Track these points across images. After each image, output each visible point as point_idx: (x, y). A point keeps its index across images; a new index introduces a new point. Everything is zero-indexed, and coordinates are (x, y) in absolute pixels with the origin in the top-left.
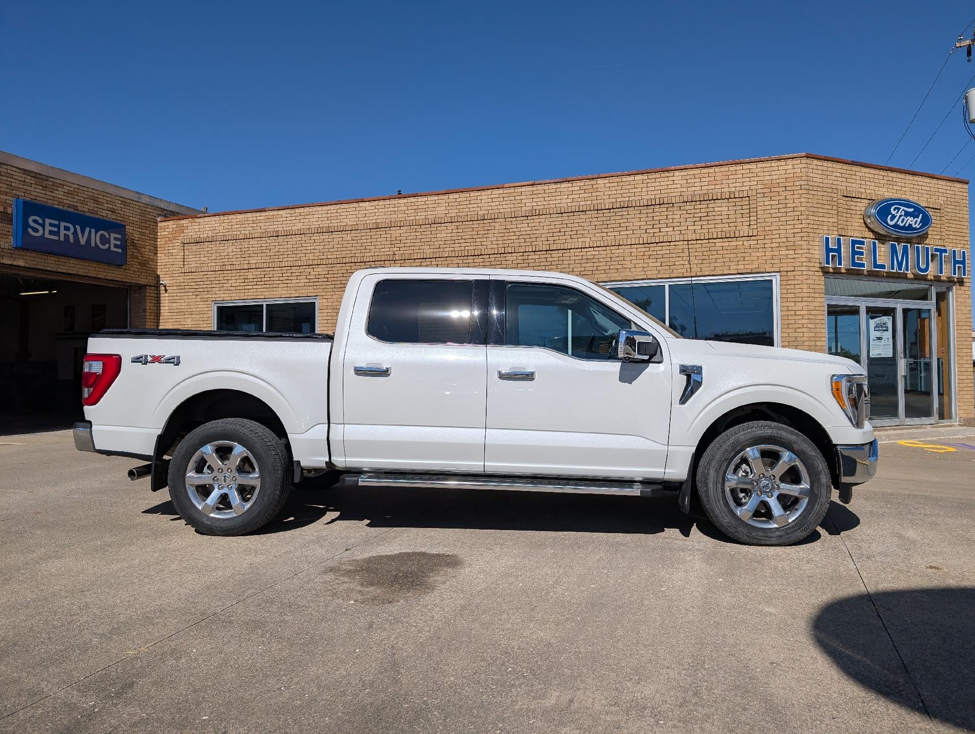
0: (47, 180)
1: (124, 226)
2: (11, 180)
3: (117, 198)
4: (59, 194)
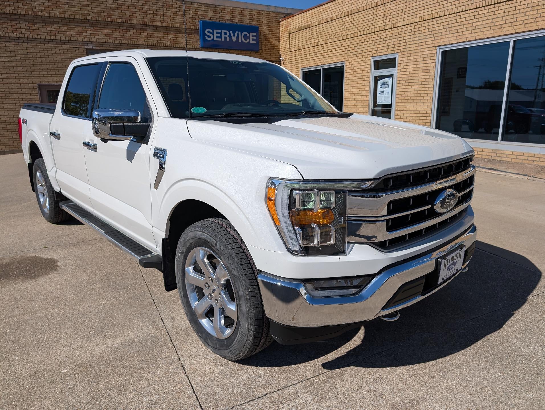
0: (216, 7)
1: (258, 28)
2: (197, 10)
3: (255, 11)
4: (223, 14)
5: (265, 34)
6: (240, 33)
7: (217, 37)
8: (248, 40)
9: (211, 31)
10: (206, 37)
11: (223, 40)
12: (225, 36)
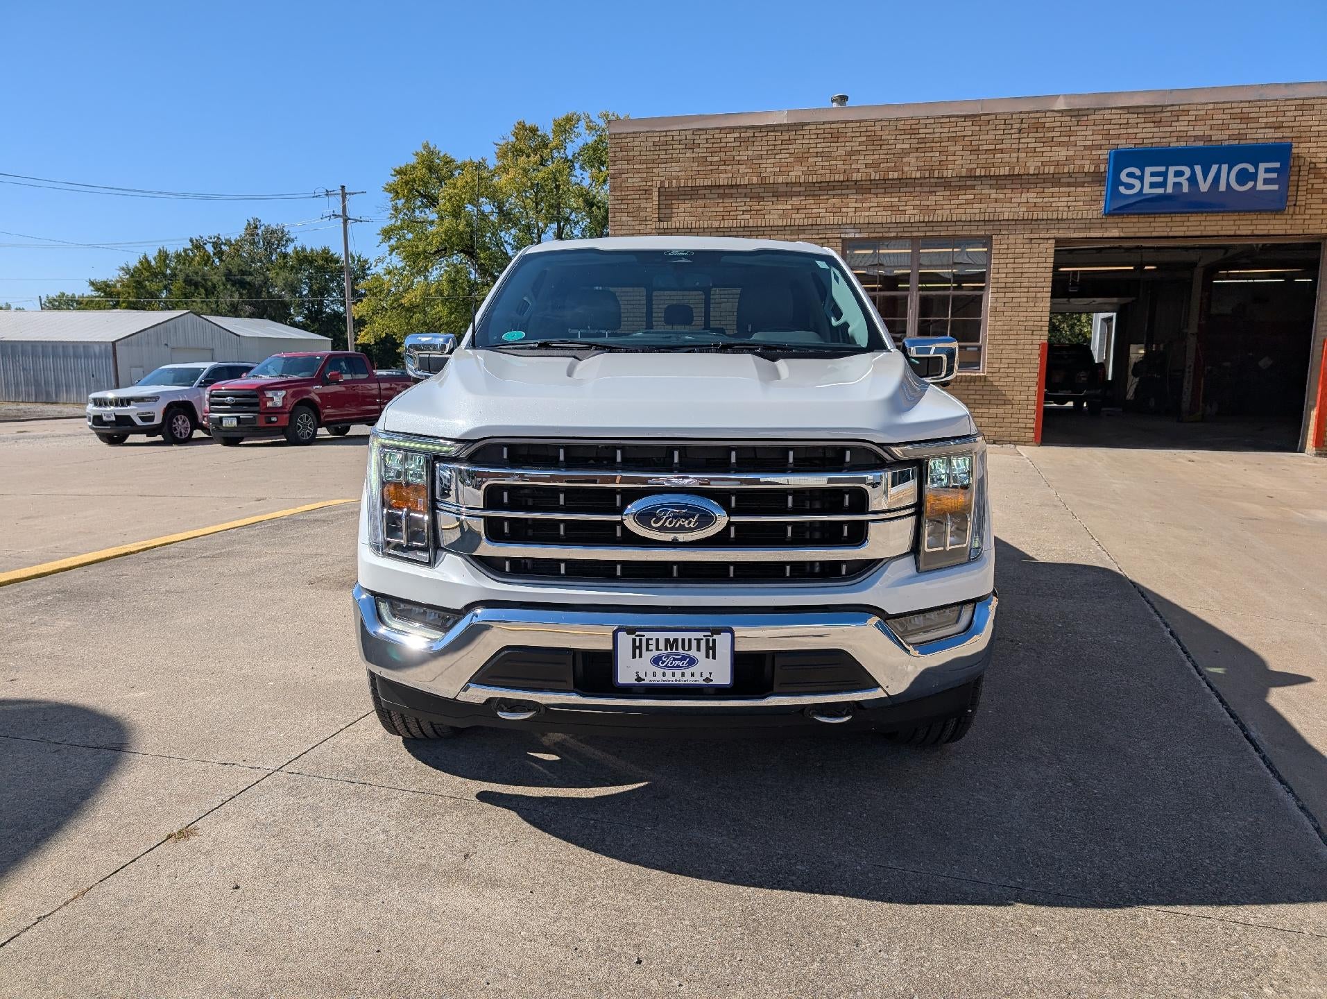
0: (1162, 112)
1: (1289, 147)
2: (1109, 127)
3: (1288, 103)
4: (1181, 126)
5: (1314, 160)
6: (1225, 167)
7: (1153, 185)
8: (1251, 184)
9: (1138, 172)
10: (1122, 189)
11: (1170, 190)
12: (1178, 180)
